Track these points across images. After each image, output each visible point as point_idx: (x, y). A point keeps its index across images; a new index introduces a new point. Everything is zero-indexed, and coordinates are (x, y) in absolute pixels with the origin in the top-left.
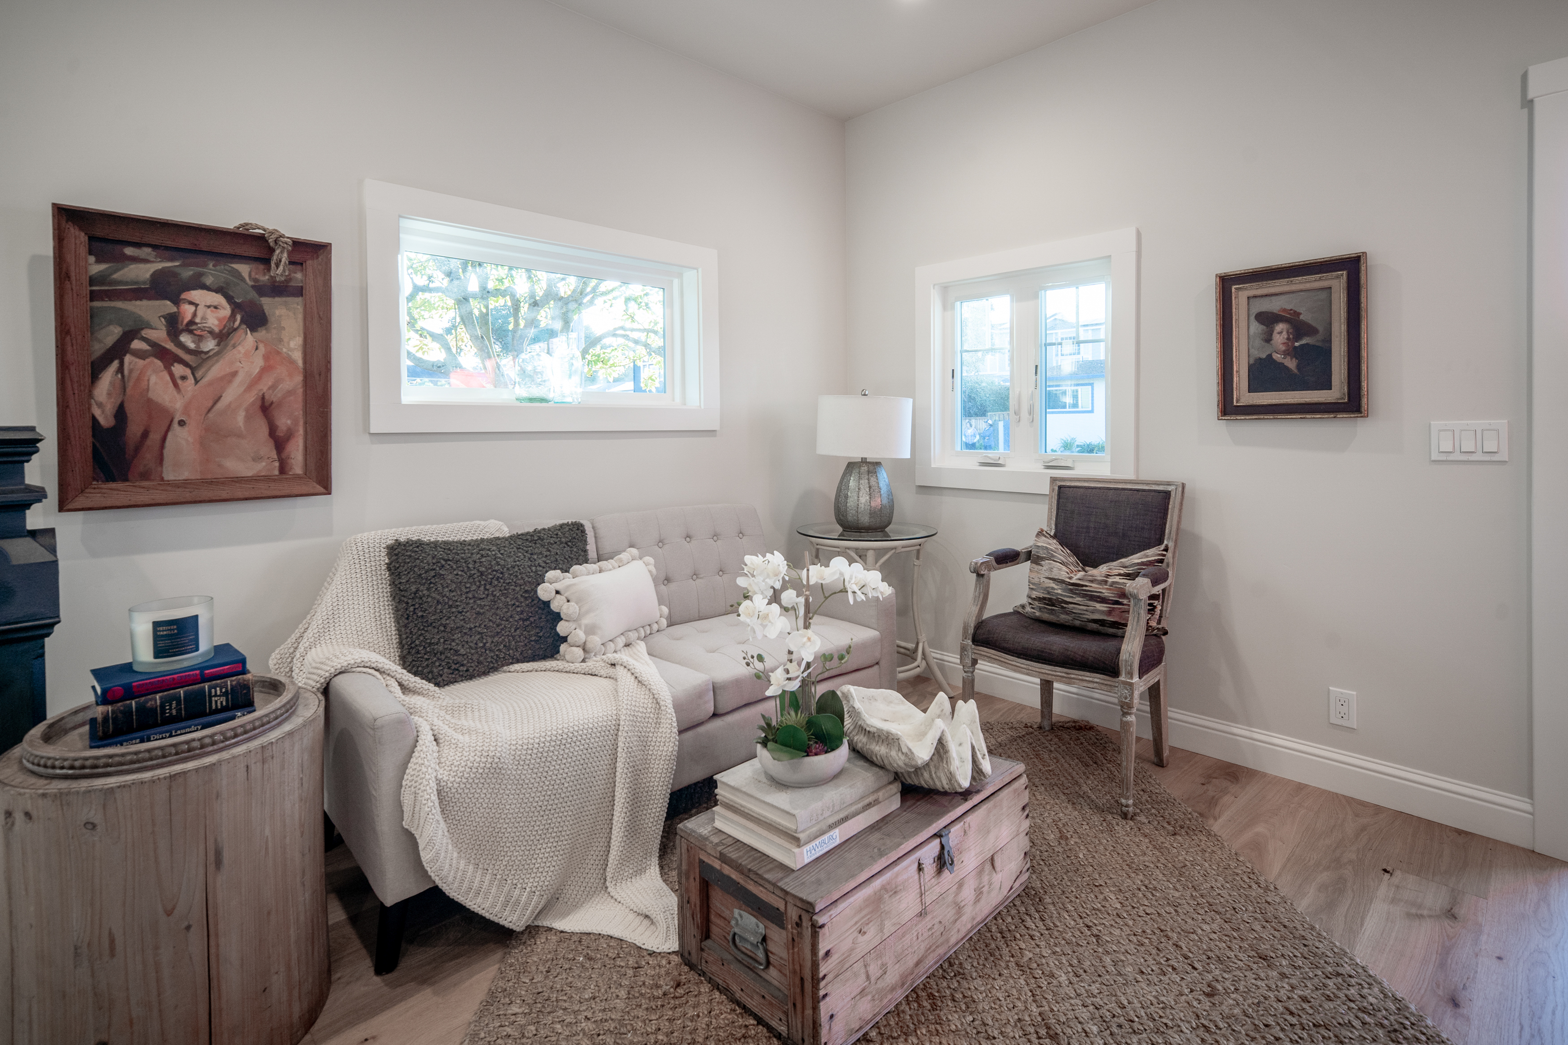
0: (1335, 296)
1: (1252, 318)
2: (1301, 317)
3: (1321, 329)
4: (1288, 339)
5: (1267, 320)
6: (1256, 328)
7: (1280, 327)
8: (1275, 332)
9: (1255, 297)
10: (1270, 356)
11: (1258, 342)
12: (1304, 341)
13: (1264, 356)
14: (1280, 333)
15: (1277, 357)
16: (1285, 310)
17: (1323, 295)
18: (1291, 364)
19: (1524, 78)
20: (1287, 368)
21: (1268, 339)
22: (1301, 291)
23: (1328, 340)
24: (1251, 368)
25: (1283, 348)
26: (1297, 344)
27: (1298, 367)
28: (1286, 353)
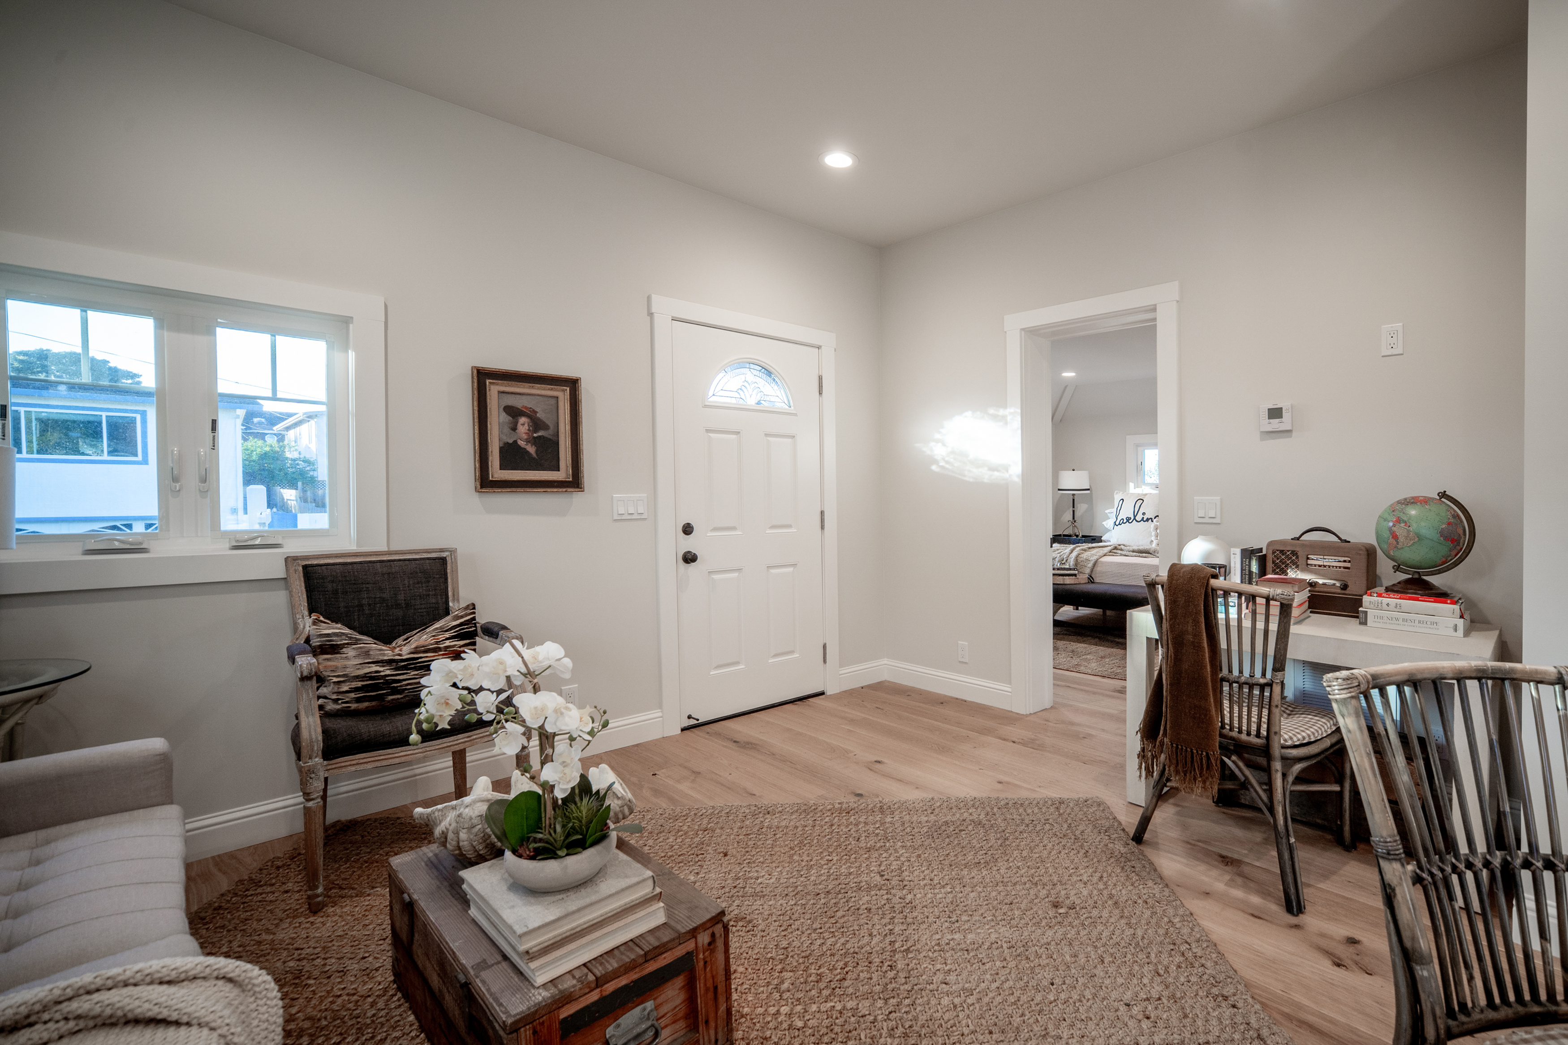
0: (561, 404)
1: (501, 409)
2: (538, 415)
3: (551, 426)
4: (529, 430)
5: (513, 412)
6: (505, 418)
7: (523, 420)
8: (519, 425)
9: (503, 392)
10: (515, 442)
11: (507, 430)
12: (540, 434)
13: (511, 441)
14: (523, 425)
15: (521, 443)
16: (526, 408)
17: (553, 401)
18: (531, 450)
19: (649, 298)
20: (527, 452)
21: (514, 429)
22: (538, 395)
23: (557, 434)
24: (501, 449)
25: (525, 437)
26: (535, 435)
27: (536, 452)
28: (528, 441)
